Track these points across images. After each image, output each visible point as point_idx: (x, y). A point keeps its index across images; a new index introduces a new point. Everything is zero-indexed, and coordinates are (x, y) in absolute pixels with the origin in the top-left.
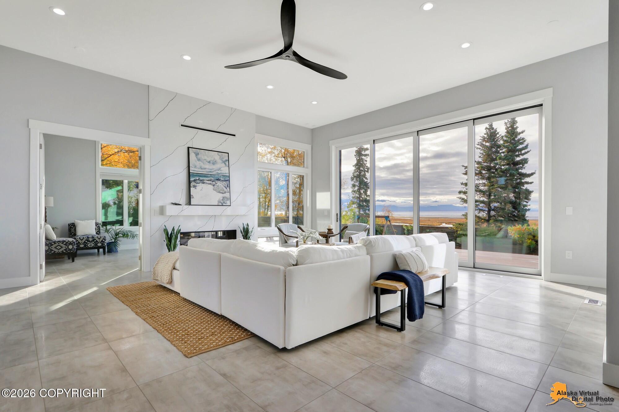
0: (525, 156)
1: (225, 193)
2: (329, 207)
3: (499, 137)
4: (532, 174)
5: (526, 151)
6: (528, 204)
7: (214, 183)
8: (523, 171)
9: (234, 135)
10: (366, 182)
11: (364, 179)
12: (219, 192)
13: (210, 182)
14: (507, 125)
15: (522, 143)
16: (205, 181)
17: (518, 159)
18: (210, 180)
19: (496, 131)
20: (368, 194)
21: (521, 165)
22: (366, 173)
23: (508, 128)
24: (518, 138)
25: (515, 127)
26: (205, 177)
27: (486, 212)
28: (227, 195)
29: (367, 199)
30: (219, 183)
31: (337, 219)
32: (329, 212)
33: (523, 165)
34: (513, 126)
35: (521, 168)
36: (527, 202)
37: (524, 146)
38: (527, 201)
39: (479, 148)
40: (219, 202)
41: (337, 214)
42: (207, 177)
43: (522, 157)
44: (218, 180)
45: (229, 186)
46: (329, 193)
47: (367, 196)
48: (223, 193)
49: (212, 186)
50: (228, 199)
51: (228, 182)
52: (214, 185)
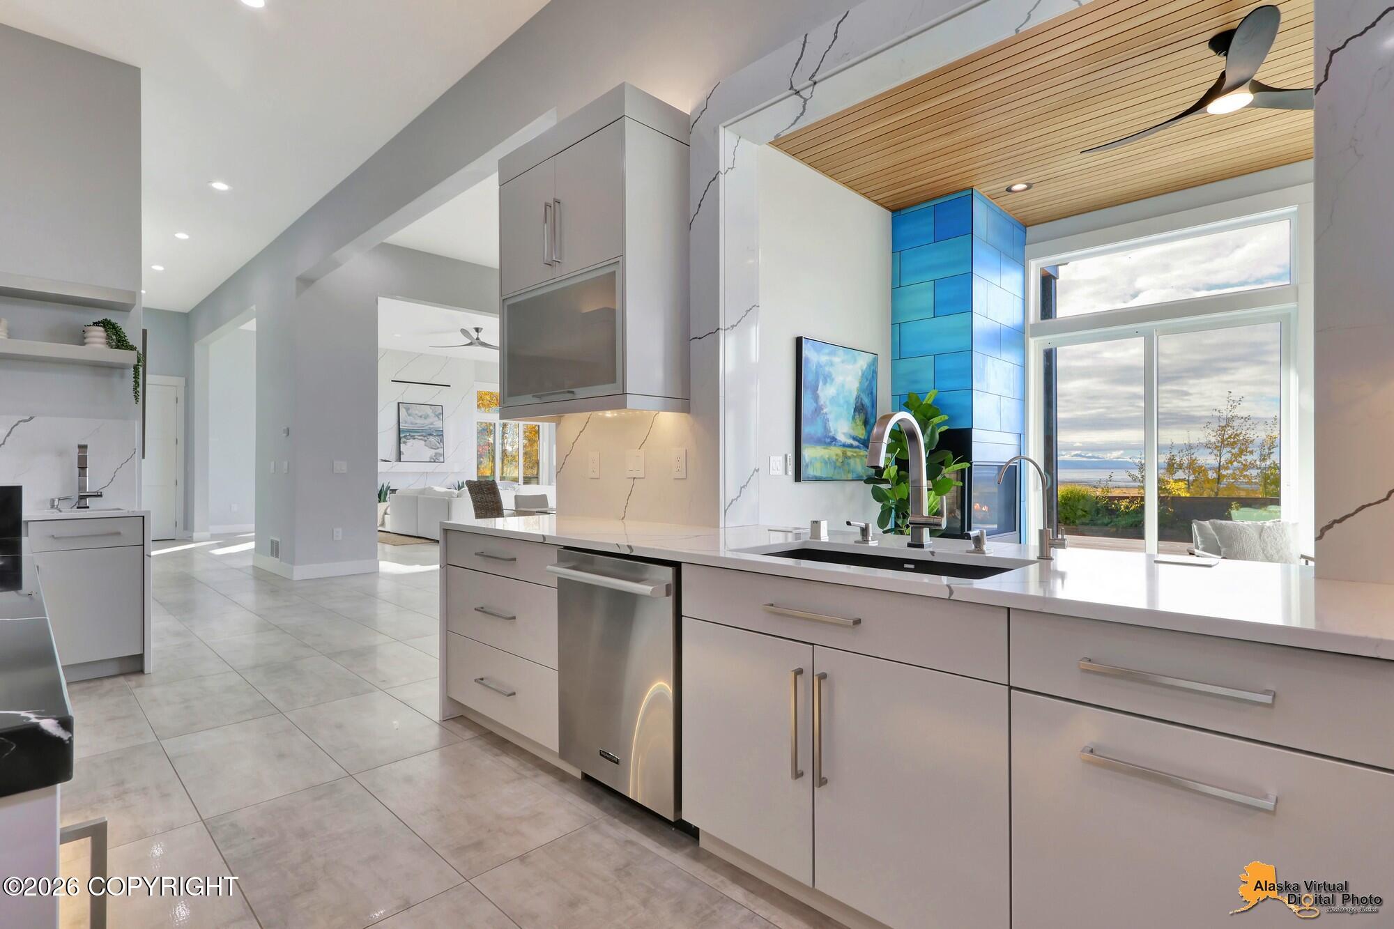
1: (438, 448)
7: (426, 438)
9: (449, 386)
12: (432, 448)
13: (421, 437)
16: (416, 437)
18: (422, 436)
28: (440, 451)
30: (431, 439)
40: (431, 458)
42: (418, 432)
44: (431, 435)
45: (442, 441)
48: (435, 449)
49: (423, 442)
50: (441, 455)
51: (441, 437)
52: (425, 441)
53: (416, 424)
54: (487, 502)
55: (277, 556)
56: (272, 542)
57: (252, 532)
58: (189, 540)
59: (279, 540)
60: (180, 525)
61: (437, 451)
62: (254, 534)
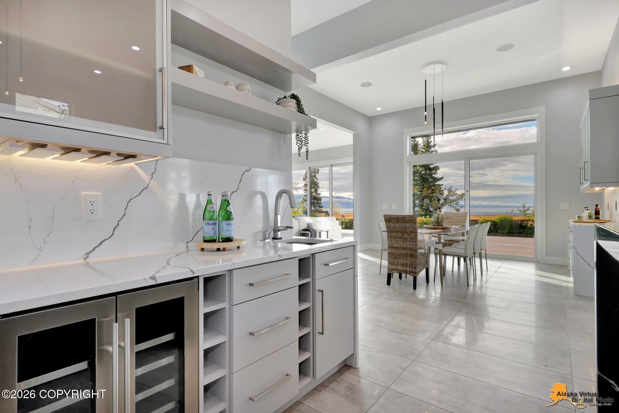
0: (437, 165)
3: (420, 147)
4: (442, 178)
8: (436, 176)
10: (317, 182)
11: (315, 179)
14: (423, 139)
19: (418, 143)
20: (318, 193)
21: (434, 171)
22: (317, 174)
23: (425, 142)
24: (431, 150)
25: (430, 141)
29: (317, 196)
33: (436, 171)
34: (428, 140)
35: (435, 173)
47: (317, 194)
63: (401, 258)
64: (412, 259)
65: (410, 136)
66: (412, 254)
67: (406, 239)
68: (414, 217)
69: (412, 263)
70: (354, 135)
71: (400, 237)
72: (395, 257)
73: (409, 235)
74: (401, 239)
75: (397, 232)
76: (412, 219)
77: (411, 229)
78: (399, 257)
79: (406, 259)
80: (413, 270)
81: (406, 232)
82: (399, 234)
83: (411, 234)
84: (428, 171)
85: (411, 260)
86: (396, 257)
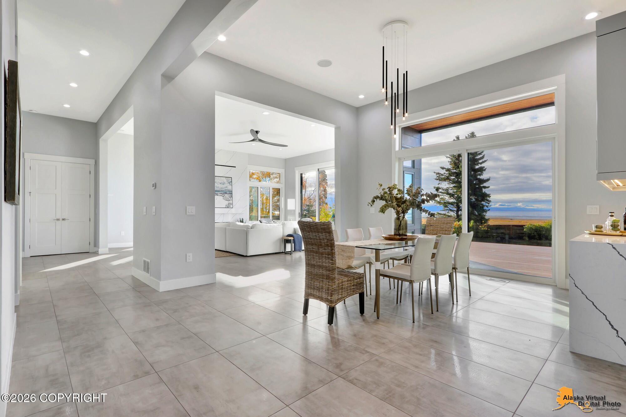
0: (483, 165)
1: (230, 200)
2: (294, 209)
4: (488, 180)
5: (483, 160)
6: (490, 205)
7: (223, 195)
8: (481, 177)
9: (235, 167)
12: (226, 200)
13: (221, 195)
15: (480, 154)
16: (219, 194)
17: (477, 167)
18: (221, 194)
26: (218, 192)
27: (456, 212)
28: (231, 202)
30: (226, 195)
31: (299, 216)
32: (294, 211)
35: (480, 175)
36: (489, 204)
37: (481, 156)
38: (489, 202)
39: (448, 157)
40: (226, 206)
41: (299, 213)
42: (220, 192)
43: (480, 166)
44: (226, 193)
45: (232, 197)
46: (294, 200)
48: (228, 201)
49: (222, 197)
50: (231, 204)
51: (231, 194)
52: (223, 196)
53: (219, 187)
54: (320, 239)
55: (148, 272)
56: (145, 261)
57: (131, 247)
58: (96, 253)
59: (149, 261)
60: (92, 244)
61: (229, 202)
62: (132, 249)
63: (318, 280)
64: (329, 282)
65: (400, 126)
66: (329, 275)
67: (322, 254)
68: (327, 225)
69: (328, 288)
70: (336, 128)
71: (317, 252)
72: (311, 278)
73: (325, 250)
74: (317, 254)
75: (312, 244)
76: (325, 228)
77: (326, 241)
78: (315, 278)
79: (323, 281)
80: (329, 298)
81: (321, 245)
82: (314, 247)
83: (326, 247)
84: (472, 172)
85: (327, 283)
86: (313, 277)
